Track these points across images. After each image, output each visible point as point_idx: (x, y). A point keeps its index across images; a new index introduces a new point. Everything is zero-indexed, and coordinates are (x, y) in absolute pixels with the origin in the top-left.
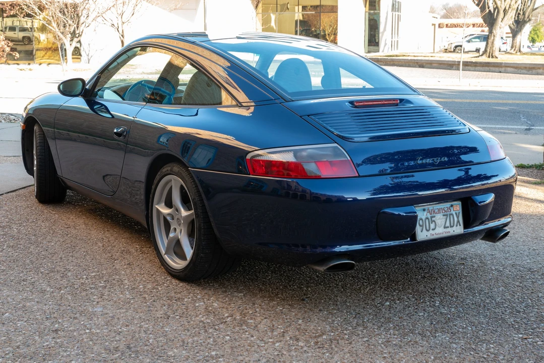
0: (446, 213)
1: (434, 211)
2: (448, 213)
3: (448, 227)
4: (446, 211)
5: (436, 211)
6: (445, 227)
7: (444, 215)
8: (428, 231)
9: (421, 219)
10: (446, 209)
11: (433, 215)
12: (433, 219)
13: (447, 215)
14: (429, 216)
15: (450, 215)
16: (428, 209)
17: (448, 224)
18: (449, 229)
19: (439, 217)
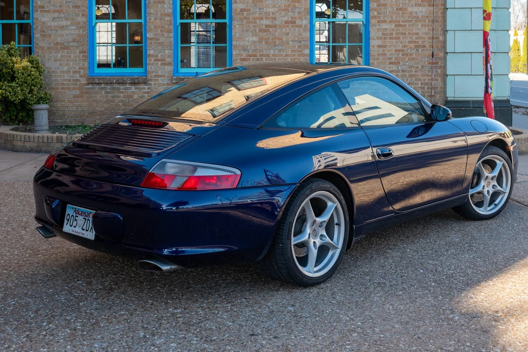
0: (86, 217)
1: (79, 212)
2: (87, 218)
3: (84, 230)
4: (86, 216)
5: (80, 212)
6: (82, 229)
7: (84, 218)
8: (71, 226)
9: (69, 214)
10: (87, 214)
11: (77, 215)
12: (76, 218)
13: (86, 219)
14: (75, 215)
15: (88, 220)
16: (75, 209)
17: (85, 228)
18: (84, 232)
19: (81, 218)
